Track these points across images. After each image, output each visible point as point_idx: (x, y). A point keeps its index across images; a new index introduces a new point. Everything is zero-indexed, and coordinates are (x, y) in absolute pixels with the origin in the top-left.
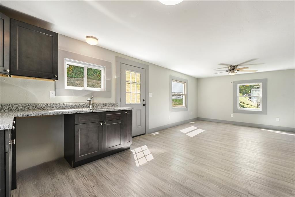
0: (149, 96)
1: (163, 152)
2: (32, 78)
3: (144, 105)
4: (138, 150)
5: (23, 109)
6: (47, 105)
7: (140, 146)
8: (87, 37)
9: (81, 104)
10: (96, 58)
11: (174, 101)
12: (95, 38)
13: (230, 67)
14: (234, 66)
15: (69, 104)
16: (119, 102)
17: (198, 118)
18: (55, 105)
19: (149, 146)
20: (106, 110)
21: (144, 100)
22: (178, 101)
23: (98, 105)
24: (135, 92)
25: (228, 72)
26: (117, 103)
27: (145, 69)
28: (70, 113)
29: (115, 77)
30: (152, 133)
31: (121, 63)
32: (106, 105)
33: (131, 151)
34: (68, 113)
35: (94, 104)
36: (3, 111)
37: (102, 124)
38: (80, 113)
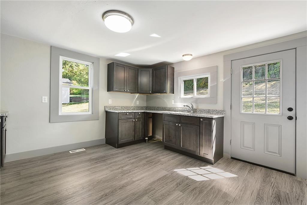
3: (290, 118)
6: (170, 108)
10: (201, 68)
15: (180, 108)
21: (290, 109)
24: (265, 96)
26: (224, 111)
27: (295, 48)
29: (223, 80)
32: (209, 111)
37: (177, 125)
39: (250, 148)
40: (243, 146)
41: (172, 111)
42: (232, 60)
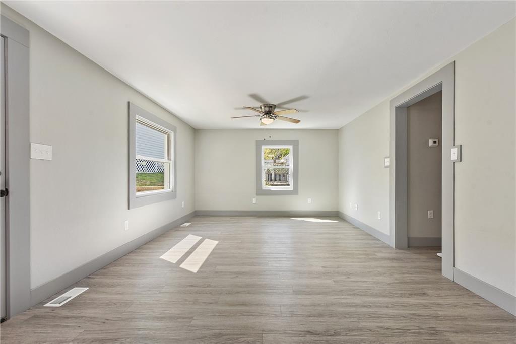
11: (139, 177)
13: (265, 107)
14: (271, 107)
17: (196, 211)
22: (148, 177)
25: (260, 117)
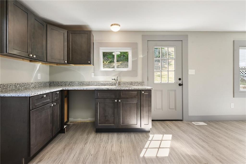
0: (189, 74)
1: (189, 153)
2: (82, 65)
3: (180, 85)
4: (158, 137)
5: (78, 85)
6: (89, 82)
7: (163, 133)
8: (112, 25)
9: (111, 82)
10: (123, 42)
12: (117, 25)
15: (102, 82)
16: (145, 81)
18: (94, 82)
19: (175, 138)
20: (120, 88)
21: (180, 79)
23: (125, 83)
24: (167, 70)
26: (143, 82)
27: (182, 41)
28: (91, 89)
29: (142, 56)
30: (194, 121)
31: (148, 41)
32: (131, 83)
33: (150, 135)
34: (90, 89)
35: (121, 83)
36: (70, 85)
37: (116, 101)
38: (98, 90)
39: (160, 109)
40: (156, 109)
41: (92, 86)
42: (148, 40)
